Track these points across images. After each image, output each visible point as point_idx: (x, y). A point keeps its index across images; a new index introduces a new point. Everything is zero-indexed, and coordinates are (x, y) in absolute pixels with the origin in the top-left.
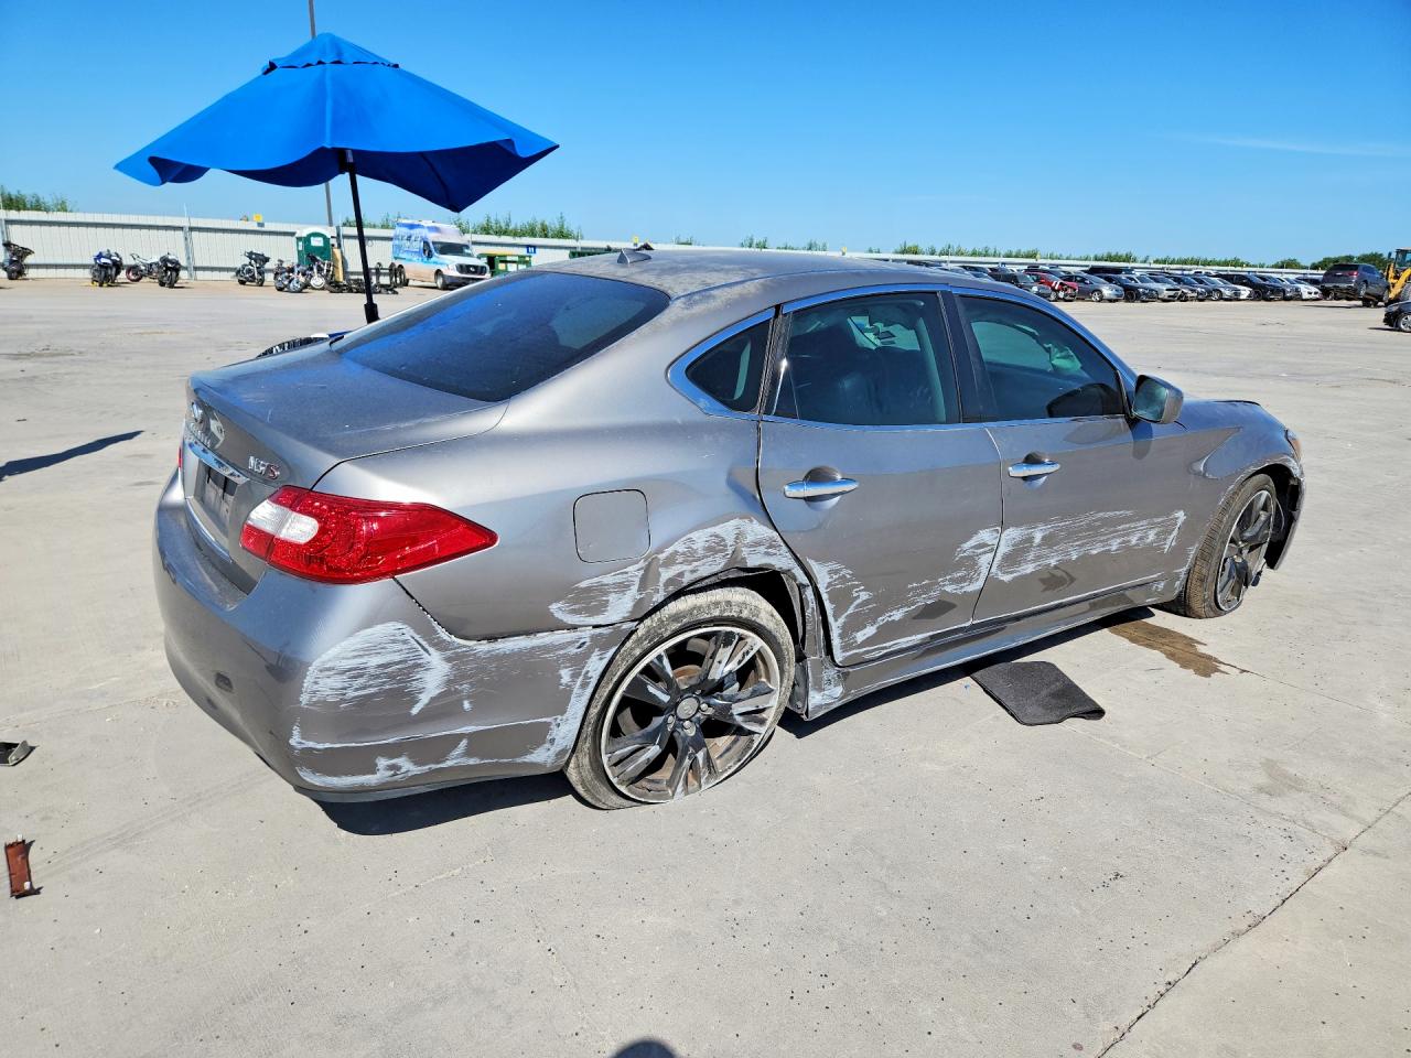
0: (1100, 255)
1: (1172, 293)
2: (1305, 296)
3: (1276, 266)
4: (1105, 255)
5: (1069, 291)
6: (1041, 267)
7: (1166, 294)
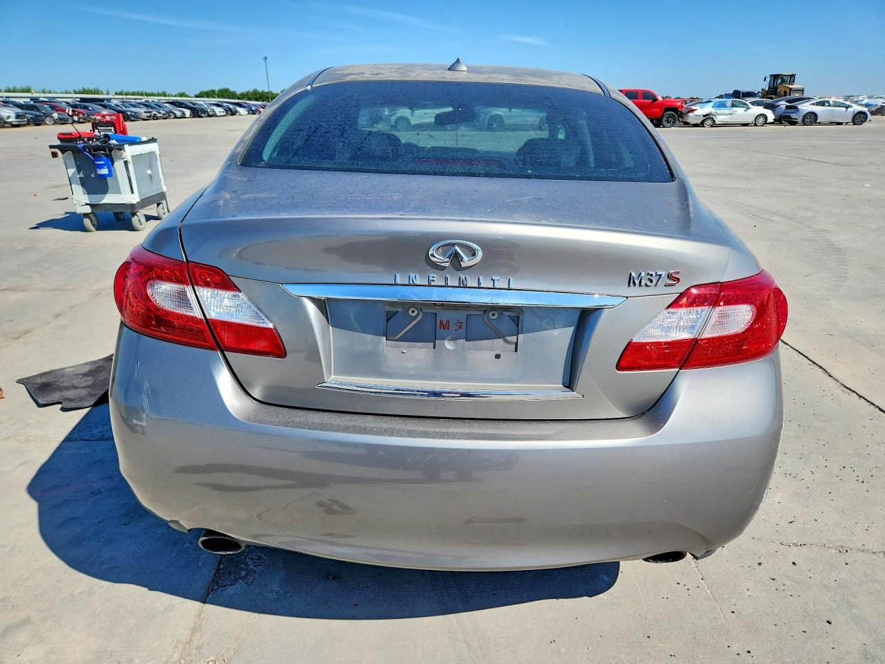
0: (77, 90)
1: (148, 114)
2: (218, 114)
3: (196, 96)
4: (81, 90)
5: (81, 115)
6: (41, 99)
7: (145, 115)
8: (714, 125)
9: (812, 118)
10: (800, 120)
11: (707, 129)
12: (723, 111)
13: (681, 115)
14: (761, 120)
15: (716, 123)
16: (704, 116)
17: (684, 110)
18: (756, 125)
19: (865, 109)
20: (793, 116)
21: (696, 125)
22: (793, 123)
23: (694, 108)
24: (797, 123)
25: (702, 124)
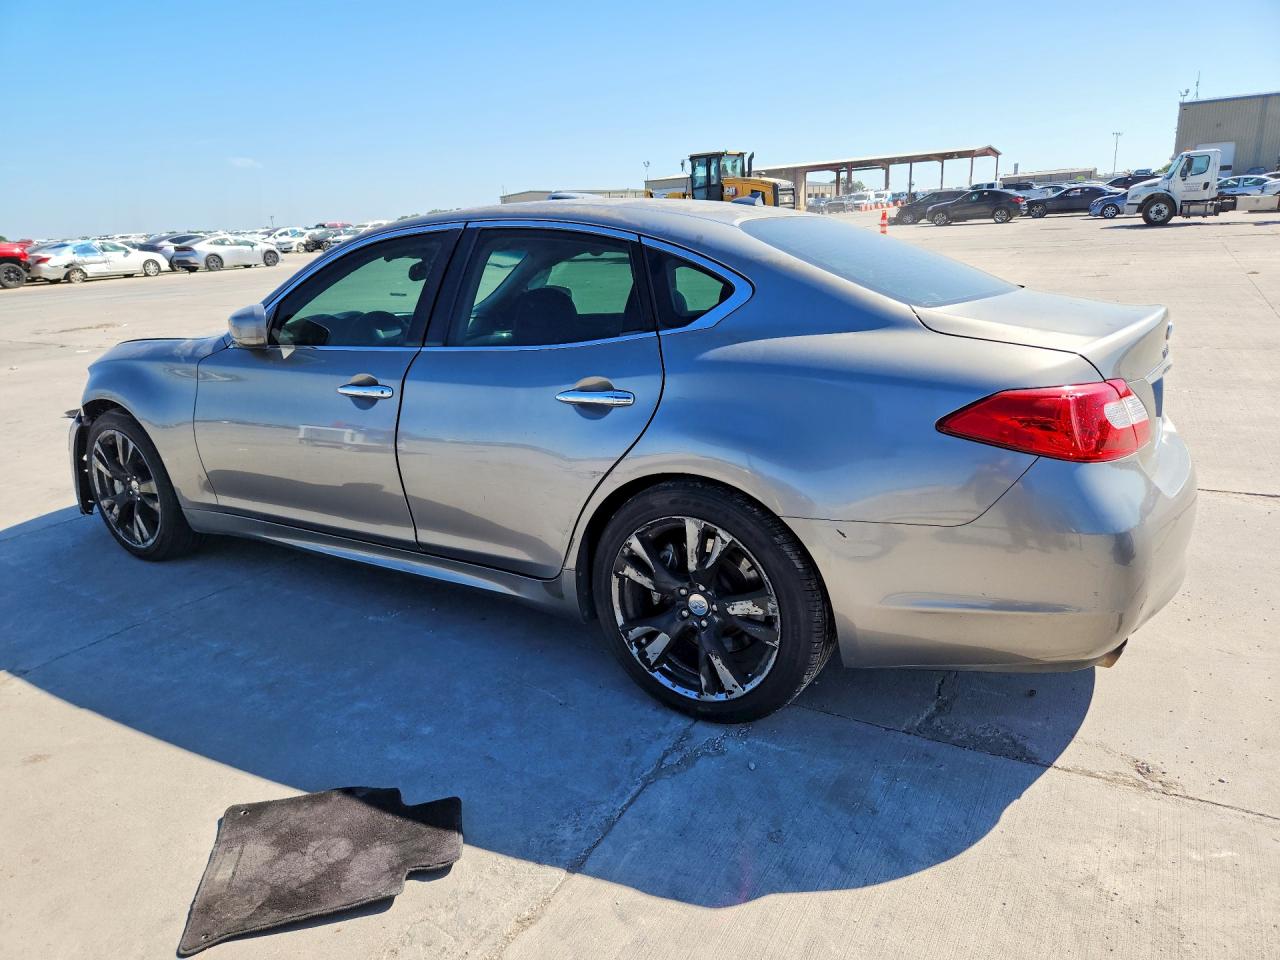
8: (86, 279)
9: (215, 262)
10: (202, 264)
11: (77, 285)
12: (90, 258)
13: (28, 268)
14: (152, 268)
15: (89, 275)
16: (67, 267)
17: (29, 260)
18: (146, 275)
19: (273, 248)
20: (192, 260)
21: (56, 281)
22: (193, 269)
23: (44, 256)
24: (197, 268)
25: (67, 278)
